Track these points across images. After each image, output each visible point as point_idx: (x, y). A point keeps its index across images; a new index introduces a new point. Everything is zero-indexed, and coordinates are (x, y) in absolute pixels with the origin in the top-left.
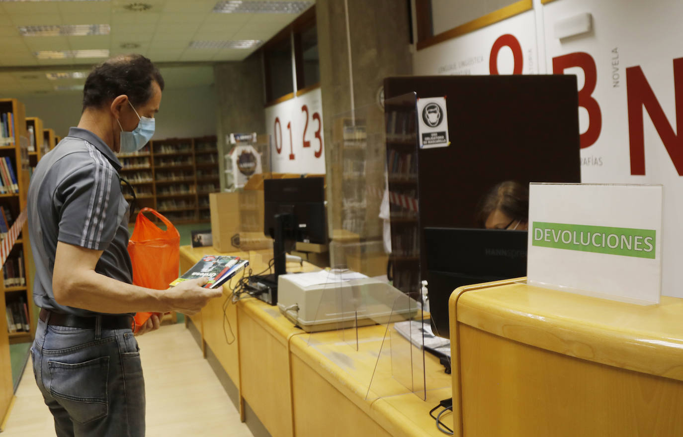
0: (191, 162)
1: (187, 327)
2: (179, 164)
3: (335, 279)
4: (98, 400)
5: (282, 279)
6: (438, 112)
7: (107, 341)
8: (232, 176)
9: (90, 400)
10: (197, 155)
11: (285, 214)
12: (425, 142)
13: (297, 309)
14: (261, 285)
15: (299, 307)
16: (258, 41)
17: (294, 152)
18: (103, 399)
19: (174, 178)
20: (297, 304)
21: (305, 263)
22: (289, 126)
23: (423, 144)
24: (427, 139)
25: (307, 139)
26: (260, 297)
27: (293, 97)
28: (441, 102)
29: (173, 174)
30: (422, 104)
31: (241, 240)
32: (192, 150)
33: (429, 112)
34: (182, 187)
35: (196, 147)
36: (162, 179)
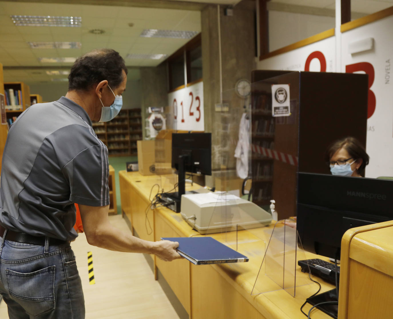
0: (126, 123)
1: (123, 217)
2: (120, 123)
3: (220, 199)
4: (47, 299)
5: (184, 197)
6: (284, 94)
7: (54, 254)
8: (149, 131)
9: (41, 299)
10: (130, 119)
11: (185, 155)
12: (276, 113)
13: (195, 219)
14: (169, 199)
15: (196, 217)
16: (165, 55)
17: (185, 118)
18: (51, 298)
19: (117, 131)
20: (195, 215)
21: (194, 184)
22: (182, 104)
23: (275, 114)
24: (277, 110)
25: (192, 111)
26: (169, 207)
27: (184, 87)
28: (286, 87)
29: (117, 129)
30: (275, 88)
31: (156, 167)
32: (127, 116)
33: (279, 94)
34: (121, 136)
35: (130, 114)
36: (111, 132)
